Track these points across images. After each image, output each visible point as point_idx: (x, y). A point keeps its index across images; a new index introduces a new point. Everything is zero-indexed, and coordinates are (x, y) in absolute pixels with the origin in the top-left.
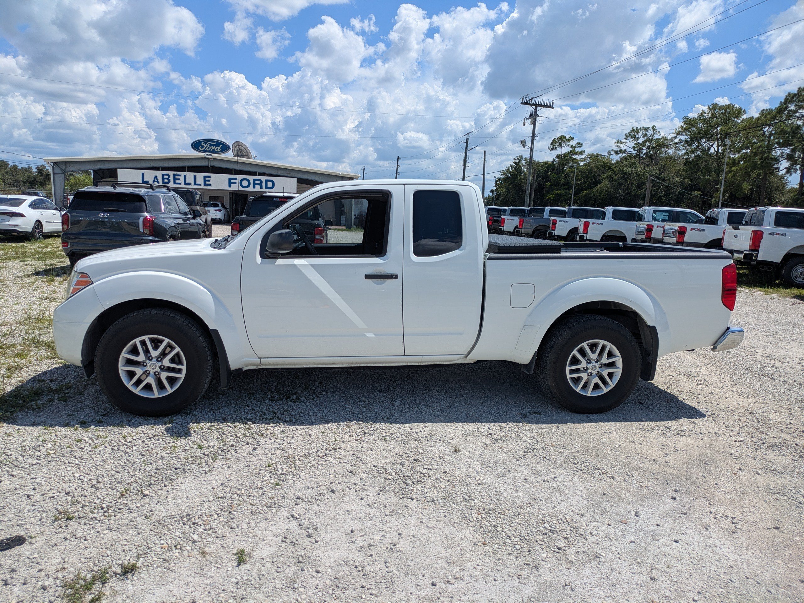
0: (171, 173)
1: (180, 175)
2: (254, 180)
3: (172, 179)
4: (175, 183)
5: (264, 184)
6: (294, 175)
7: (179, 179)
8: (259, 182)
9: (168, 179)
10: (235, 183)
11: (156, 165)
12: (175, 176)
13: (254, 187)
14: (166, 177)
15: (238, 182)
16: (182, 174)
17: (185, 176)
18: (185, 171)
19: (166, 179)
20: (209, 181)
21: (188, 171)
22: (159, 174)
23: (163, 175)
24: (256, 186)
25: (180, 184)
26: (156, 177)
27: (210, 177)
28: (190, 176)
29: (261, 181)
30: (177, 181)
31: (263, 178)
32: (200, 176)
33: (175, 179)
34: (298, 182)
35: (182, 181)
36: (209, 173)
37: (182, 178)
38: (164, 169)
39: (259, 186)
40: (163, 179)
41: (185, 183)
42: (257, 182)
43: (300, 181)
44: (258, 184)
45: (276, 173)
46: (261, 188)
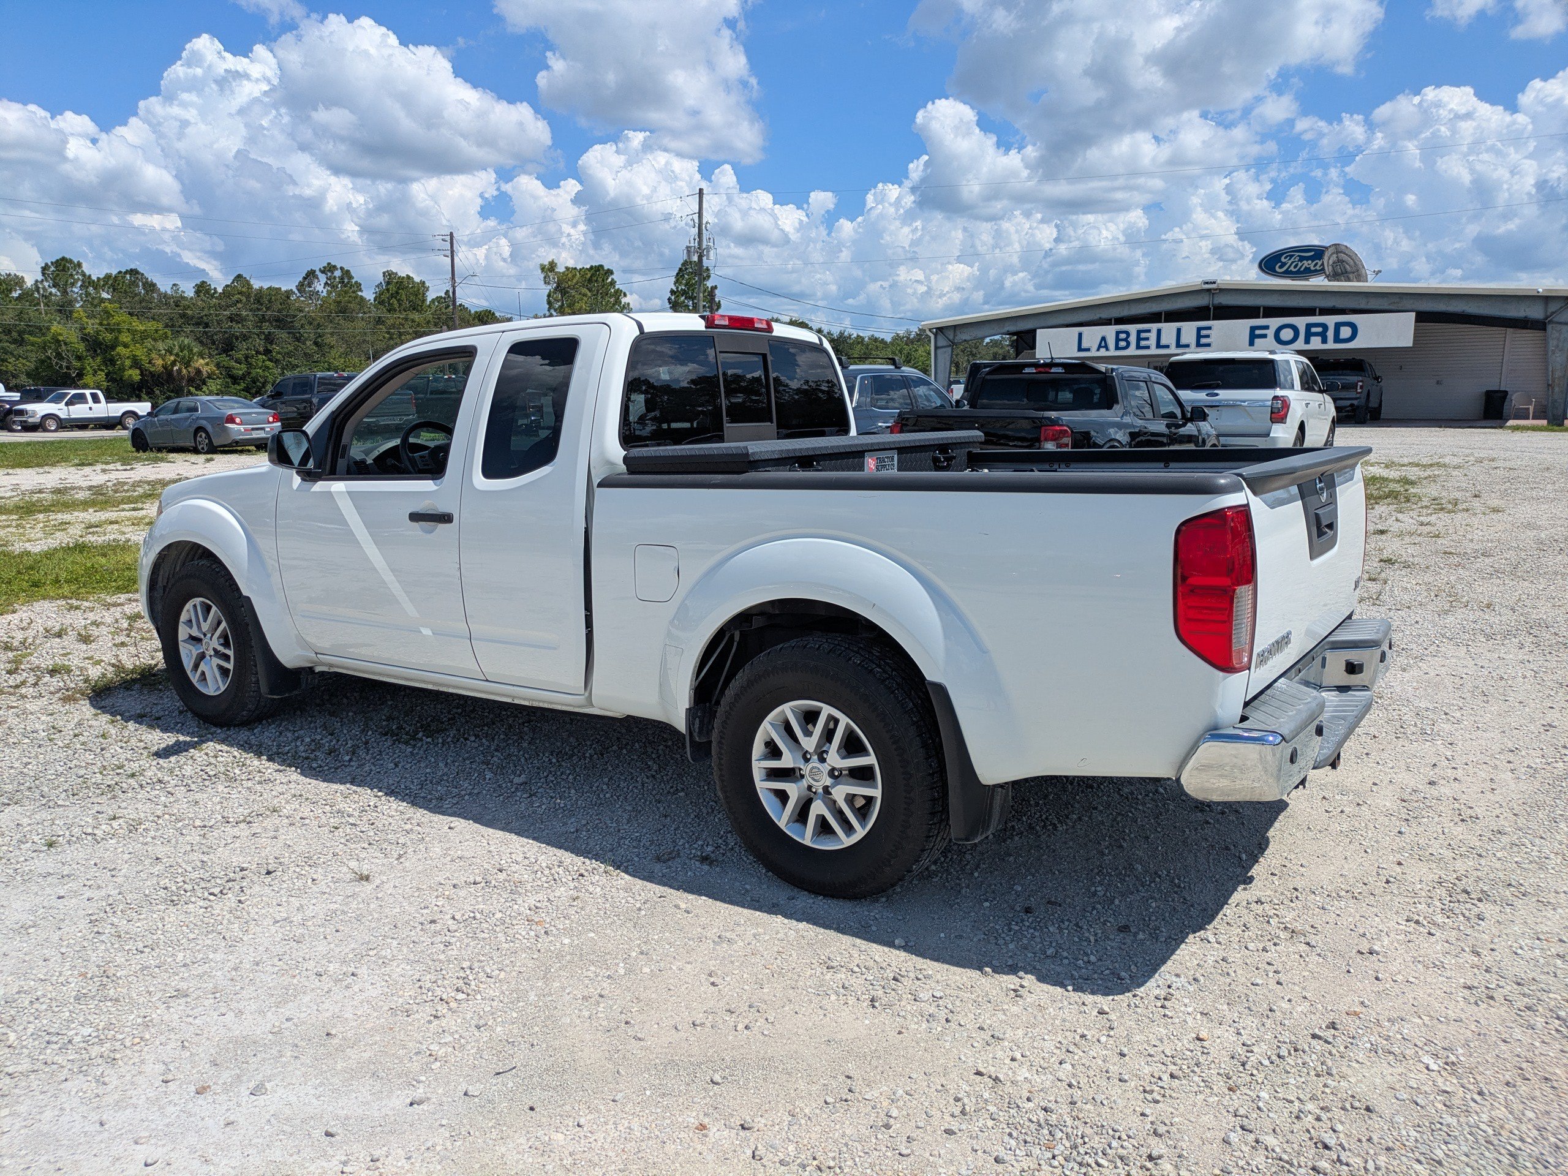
0: (1133, 329)
1: (1149, 331)
2: (1309, 326)
3: (1133, 339)
4: (1138, 347)
5: (1330, 334)
6: (1409, 307)
7: (1147, 339)
8: (1319, 330)
9: (1126, 340)
10: (1265, 336)
11: (1105, 314)
12: (1139, 332)
13: (1307, 341)
14: (1123, 336)
15: (1270, 333)
16: (1154, 327)
17: (1159, 331)
18: (1160, 322)
19: (1122, 340)
20: (1208, 336)
21: (1166, 321)
22: (1110, 331)
23: (1118, 333)
24: (1313, 339)
25: (1148, 347)
26: (1103, 339)
27: (1209, 328)
28: (1169, 329)
29: (1325, 327)
30: (1143, 343)
31: (1331, 320)
32: (1189, 329)
33: (1139, 339)
34: (1417, 320)
35: (1153, 342)
36: (1209, 319)
37: (1153, 336)
38: (1119, 321)
39: (1319, 339)
40: (1118, 340)
41: (1159, 346)
42: (1314, 330)
43: (1422, 317)
44: (1316, 334)
45: (1363, 306)
46: (1324, 341)
